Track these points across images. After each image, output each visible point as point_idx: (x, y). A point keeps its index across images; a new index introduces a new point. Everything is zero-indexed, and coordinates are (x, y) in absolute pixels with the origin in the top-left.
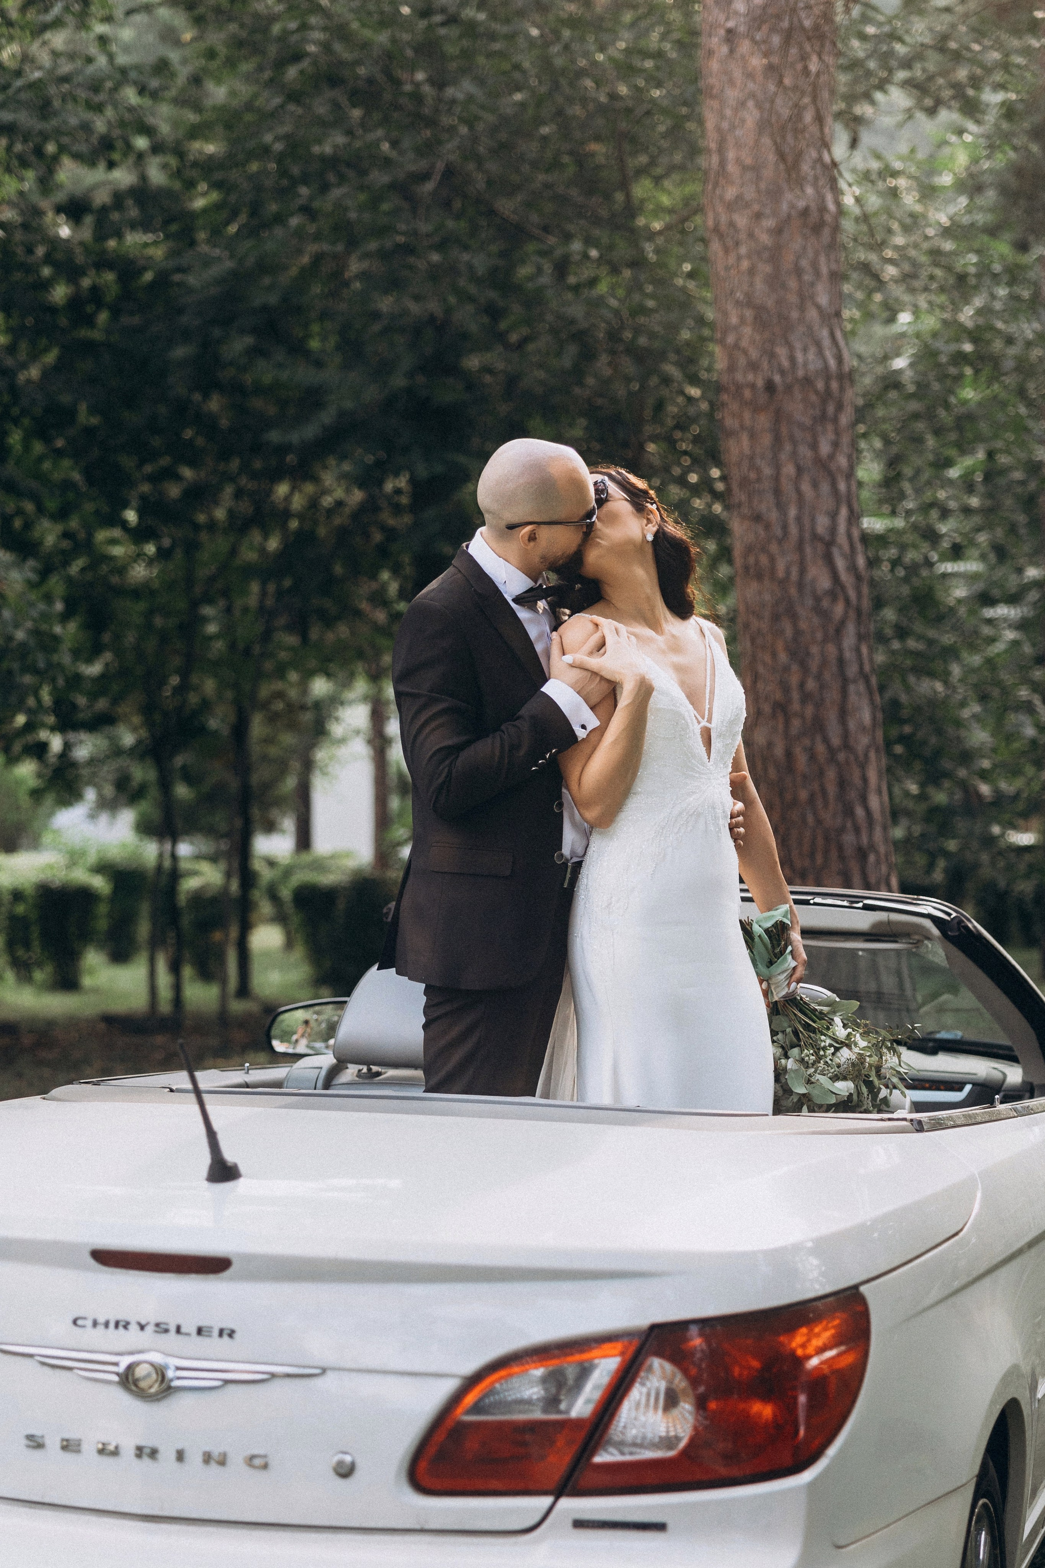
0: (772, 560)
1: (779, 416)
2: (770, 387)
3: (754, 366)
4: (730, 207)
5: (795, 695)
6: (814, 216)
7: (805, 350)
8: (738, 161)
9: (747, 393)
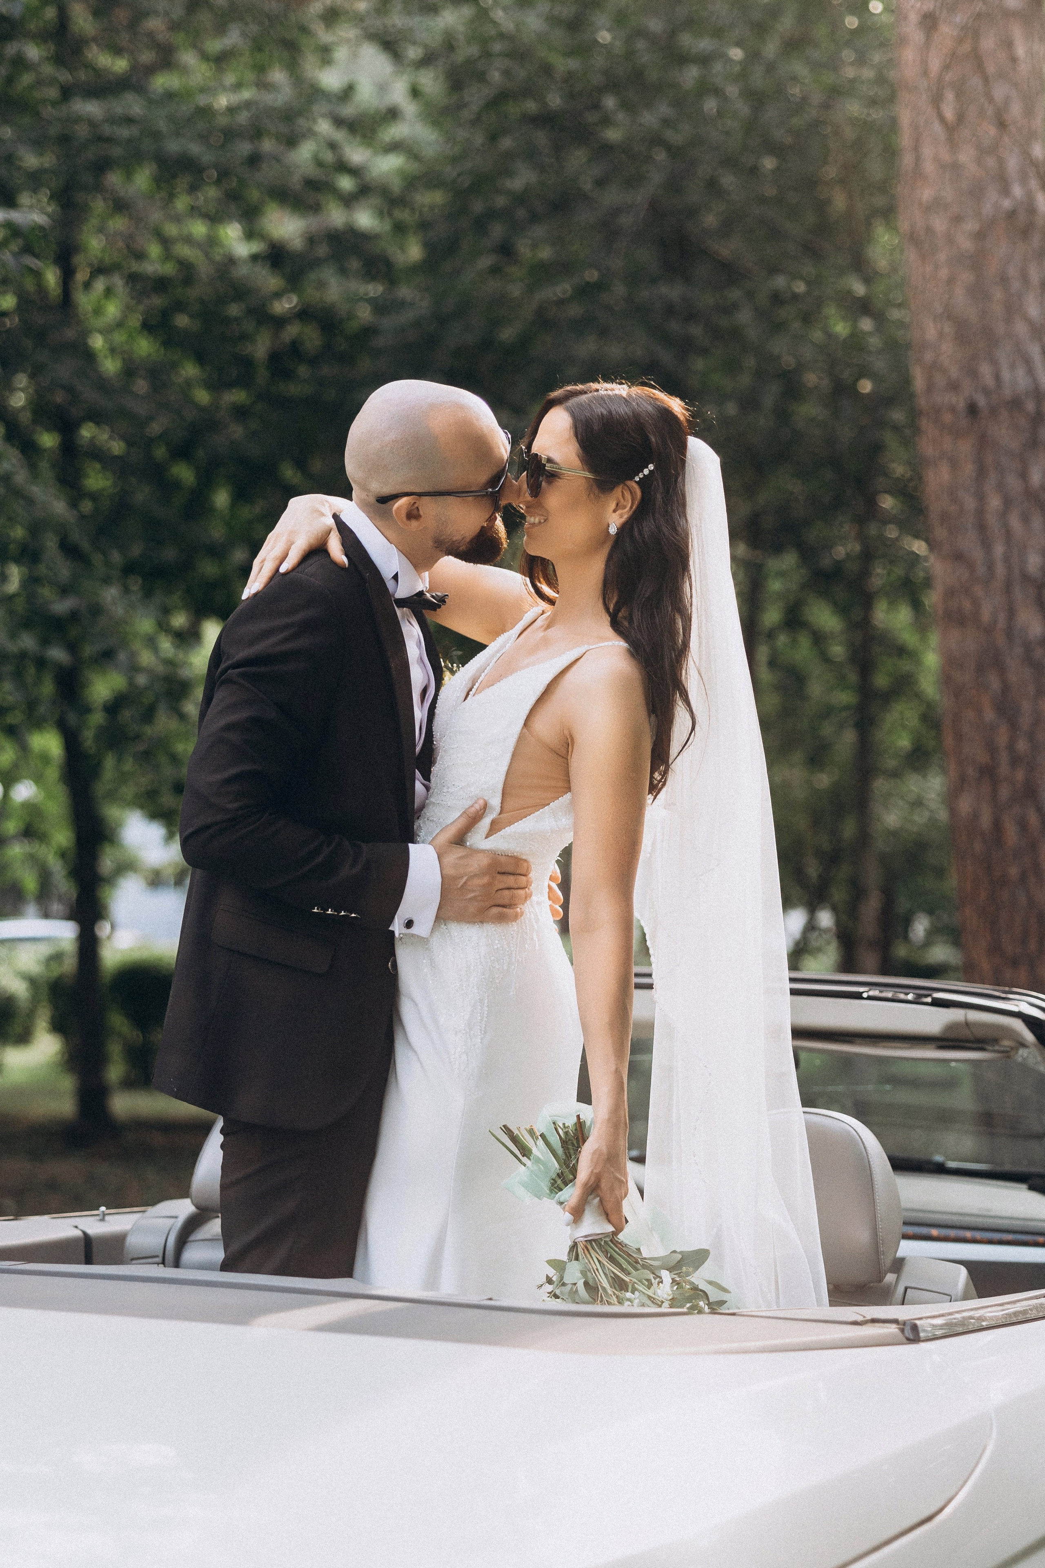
0: (976, 604)
1: (983, 442)
2: (973, 410)
3: (954, 387)
4: (928, 209)
5: (1004, 758)
6: (1022, 217)
7: (1013, 367)
8: (936, 159)
9: (948, 418)
